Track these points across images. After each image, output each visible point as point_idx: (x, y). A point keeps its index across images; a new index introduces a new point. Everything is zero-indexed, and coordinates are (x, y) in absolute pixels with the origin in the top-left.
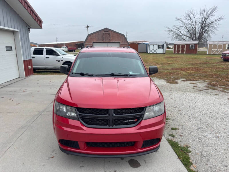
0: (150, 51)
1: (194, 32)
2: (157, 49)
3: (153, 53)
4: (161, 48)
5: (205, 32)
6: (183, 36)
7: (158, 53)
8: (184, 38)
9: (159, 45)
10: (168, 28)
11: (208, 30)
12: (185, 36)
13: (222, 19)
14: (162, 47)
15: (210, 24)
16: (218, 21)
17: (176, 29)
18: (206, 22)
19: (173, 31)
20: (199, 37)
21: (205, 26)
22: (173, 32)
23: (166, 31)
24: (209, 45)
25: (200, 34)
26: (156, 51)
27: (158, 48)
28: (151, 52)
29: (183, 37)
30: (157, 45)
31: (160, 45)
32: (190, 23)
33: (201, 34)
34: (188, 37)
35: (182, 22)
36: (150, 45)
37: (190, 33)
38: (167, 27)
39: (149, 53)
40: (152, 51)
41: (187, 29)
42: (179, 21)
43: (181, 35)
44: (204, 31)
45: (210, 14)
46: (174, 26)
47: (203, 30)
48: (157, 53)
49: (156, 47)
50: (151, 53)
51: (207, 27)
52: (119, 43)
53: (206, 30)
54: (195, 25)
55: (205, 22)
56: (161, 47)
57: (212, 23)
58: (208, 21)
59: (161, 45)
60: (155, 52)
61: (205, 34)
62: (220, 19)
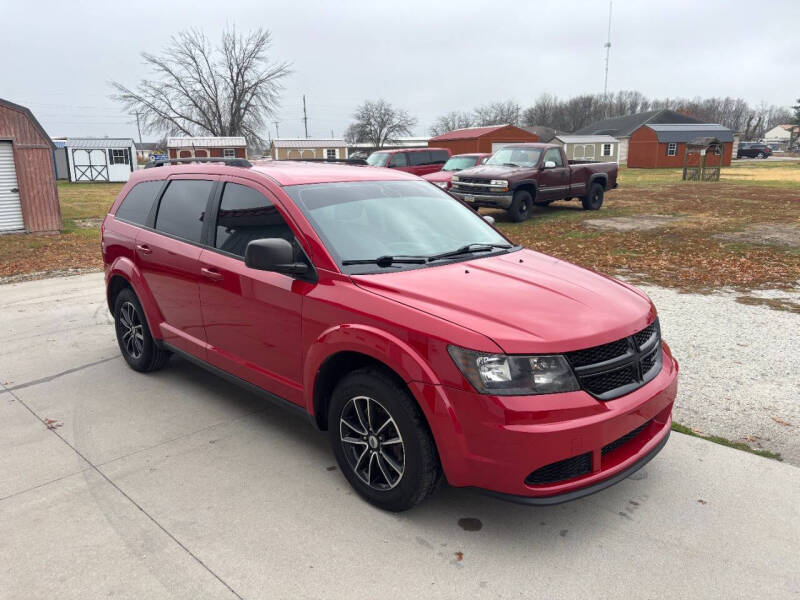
0: (79, 174)
1: (214, 109)
2: (106, 166)
3: (93, 182)
4: (122, 162)
5: (245, 109)
6: (180, 121)
7: (111, 180)
8: (186, 128)
9: (110, 151)
10: (121, 89)
11: (253, 102)
12: (187, 122)
13: (289, 72)
14: (126, 158)
15: (256, 84)
16: (278, 77)
17: (152, 92)
18: (245, 78)
19: (140, 99)
20: (232, 124)
21: (244, 91)
22: (142, 104)
23: (113, 98)
24: (277, 151)
25: (233, 115)
26: (104, 173)
27: (112, 163)
28: (84, 178)
29: (181, 125)
30: (103, 150)
31: (115, 151)
32: (196, 76)
33: (236, 115)
34: (198, 123)
35: (167, 70)
36: (74, 151)
37: (200, 109)
38: (115, 84)
39: (73, 179)
40: (88, 173)
41: (188, 95)
42: (156, 66)
43: (172, 115)
44: (243, 105)
45: (253, 55)
46: (145, 82)
47: (239, 102)
48: (107, 182)
49: (99, 158)
50: (84, 183)
51: (250, 95)
52: (11, 142)
53: (248, 104)
54: (211, 82)
55: (242, 77)
56: (119, 156)
57: (261, 81)
58: (250, 77)
59: (121, 151)
60: (100, 178)
61: (247, 117)
62: (280, 72)
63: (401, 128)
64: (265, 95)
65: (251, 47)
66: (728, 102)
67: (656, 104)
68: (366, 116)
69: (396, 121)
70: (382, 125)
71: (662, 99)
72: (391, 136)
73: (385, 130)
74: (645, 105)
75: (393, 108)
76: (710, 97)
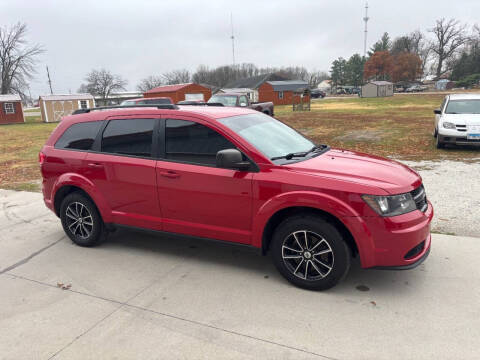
5: (12, 76)
11: (17, 71)
13: (42, 50)
15: (19, 59)
16: (35, 54)
18: (11, 54)
20: (3, 86)
21: (11, 64)
24: (45, 103)
25: (4, 80)
33: (6, 80)
44: (10, 73)
45: (15, 39)
47: (8, 71)
51: (15, 66)
53: (14, 72)
55: (8, 54)
57: (23, 57)
58: (14, 54)
61: (14, 81)
62: (36, 51)
63: (118, 86)
64: (26, 66)
65: (14, 34)
66: (297, 69)
67: (262, 71)
68: (94, 79)
69: (114, 82)
70: (106, 85)
71: (265, 67)
72: (112, 91)
73: (108, 88)
74: (257, 71)
75: (111, 74)
76: (288, 66)
